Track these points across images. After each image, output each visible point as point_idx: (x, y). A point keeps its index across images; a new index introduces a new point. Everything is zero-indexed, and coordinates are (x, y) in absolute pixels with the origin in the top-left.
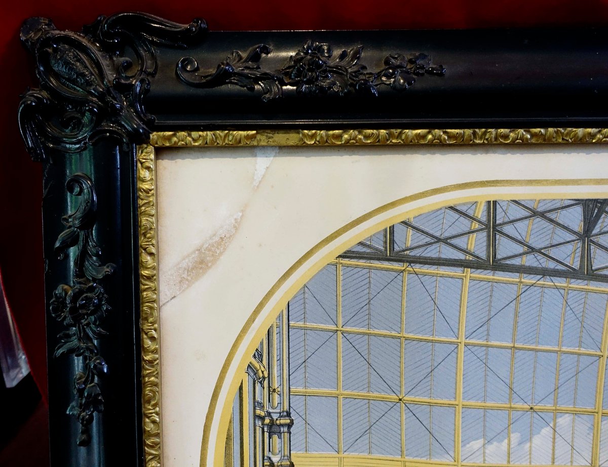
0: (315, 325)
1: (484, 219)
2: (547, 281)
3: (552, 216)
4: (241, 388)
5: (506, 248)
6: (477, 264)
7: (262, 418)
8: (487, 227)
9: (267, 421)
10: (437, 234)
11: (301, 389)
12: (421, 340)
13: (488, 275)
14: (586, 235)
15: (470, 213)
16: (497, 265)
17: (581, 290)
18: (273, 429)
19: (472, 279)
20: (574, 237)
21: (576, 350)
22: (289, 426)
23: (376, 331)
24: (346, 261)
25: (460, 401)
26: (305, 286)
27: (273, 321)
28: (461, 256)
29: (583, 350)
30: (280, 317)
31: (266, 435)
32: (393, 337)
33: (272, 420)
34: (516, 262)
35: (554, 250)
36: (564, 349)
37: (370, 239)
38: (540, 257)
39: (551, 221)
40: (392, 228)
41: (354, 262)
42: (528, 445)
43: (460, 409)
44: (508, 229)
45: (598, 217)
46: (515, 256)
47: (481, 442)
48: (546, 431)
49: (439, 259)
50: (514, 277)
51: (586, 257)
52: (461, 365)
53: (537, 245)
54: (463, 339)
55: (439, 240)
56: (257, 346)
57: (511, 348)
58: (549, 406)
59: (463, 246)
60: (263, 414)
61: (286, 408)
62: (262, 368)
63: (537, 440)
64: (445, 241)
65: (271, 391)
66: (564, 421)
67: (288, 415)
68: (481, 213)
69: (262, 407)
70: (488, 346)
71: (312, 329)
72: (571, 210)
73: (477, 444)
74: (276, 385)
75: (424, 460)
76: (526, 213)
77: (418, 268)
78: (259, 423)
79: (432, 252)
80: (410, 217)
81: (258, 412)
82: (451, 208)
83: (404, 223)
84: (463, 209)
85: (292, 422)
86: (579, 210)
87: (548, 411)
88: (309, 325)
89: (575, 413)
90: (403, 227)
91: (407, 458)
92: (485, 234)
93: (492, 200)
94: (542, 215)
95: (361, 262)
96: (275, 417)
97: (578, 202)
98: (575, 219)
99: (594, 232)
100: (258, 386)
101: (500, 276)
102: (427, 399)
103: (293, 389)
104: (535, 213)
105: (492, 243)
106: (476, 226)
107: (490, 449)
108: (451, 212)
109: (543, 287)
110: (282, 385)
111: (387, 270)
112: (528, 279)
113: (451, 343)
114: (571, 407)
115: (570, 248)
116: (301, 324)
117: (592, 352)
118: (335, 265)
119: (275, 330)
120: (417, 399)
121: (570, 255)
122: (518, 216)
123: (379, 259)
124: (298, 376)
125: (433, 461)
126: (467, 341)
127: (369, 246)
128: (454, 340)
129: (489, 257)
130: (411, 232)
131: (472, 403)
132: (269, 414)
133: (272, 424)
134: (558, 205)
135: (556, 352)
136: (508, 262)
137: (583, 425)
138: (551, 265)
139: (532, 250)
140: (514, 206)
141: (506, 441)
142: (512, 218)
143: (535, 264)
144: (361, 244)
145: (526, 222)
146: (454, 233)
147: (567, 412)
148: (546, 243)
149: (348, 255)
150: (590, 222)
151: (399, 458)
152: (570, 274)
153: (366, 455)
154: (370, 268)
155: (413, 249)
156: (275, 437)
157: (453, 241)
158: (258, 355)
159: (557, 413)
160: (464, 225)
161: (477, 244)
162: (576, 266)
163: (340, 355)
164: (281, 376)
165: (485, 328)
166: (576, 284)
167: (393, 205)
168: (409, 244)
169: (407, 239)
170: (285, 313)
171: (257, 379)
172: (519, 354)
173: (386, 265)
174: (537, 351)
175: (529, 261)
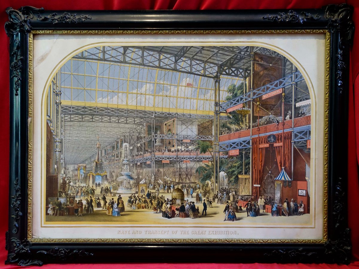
0: (67, 73)
1: (102, 50)
2: (116, 64)
3: (117, 49)
4: (50, 86)
5: (107, 56)
6: (101, 60)
7: (55, 92)
8: (103, 52)
9: (56, 93)
10: (92, 53)
11: (63, 86)
12: (89, 76)
13: (103, 62)
14: (124, 54)
15: (99, 49)
16: (105, 60)
17: (124, 66)
18: (57, 95)
19: (100, 63)
20: (122, 54)
21: (123, 79)
22: (61, 94)
23: (80, 74)
24: (73, 59)
25: (97, 89)
26: (65, 64)
27: (58, 71)
28: (97, 58)
29: (124, 79)
30: (59, 71)
31: (56, 96)
32: (83, 75)
33: (57, 93)
34: (109, 59)
35: (117, 57)
36: (120, 79)
37: (78, 54)
38: (114, 58)
39: (117, 51)
40: (83, 52)
41: (75, 59)
42: (112, 99)
43: (97, 91)
44: (107, 52)
45: (127, 50)
46: (109, 58)
47: (102, 98)
48: (116, 97)
49: (93, 58)
50: (109, 63)
51: (124, 58)
52: (97, 81)
53: (114, 56)
54: (98, 76)
55: (92, 54)
56: (54, 77)
57: (108, 78)
58: (117, 91)
59: (98, 56)
60: (55, 91)
61: (60, 90)
62: (55, 81)
63: (114, 98)
64: (94, 55)
65: (57, 86)
66: (120, 94)
67: (60, 92)
68: (102, 49)
69: (55, 90)
70: (103, 77)
71: (66, 74)
72: (120, 48)
73: (101, 99)
74: (58, 85)
75: (89, 102)
76: (111, 49)
77: (88, 60)
78: (54, 93)
79: (91, 57)
80: (86, 49)
81: (54, 91)
82: (95, 48)
83: (85, 51)
84: (98, 48)
85: (61, 93)
86: (123, 48)
87: (117, 92)
88: (65, 73)
89: (123, 93)
90: (85, 52)
91: (86, 102)
92: (102, 53)
93: (104, 46)
94: (115, 49)
95: (77, 59)
96: (58, 92)
97: (122, 47)
98: (122, 50)
99: (126, 53)
100: (54, 85)
101: (106, 62)
102: (90, 89)
103: (62, 86)
104: (113, 49)
105: (104, 55)
106: (100, 51)
107: (104, 100)
108: (96, 49)
109: (115, 65)
110: (59, 85)
111: (82, 61)
112: (112, 63)
113: (95, 77)
114: (122, 91)
115: (121, 56)
116: (63, 72)
117: (126, 79)
118: (71, 60)
119: (58, 74)
120: (88, 89)
121: (121, 58)
122: (110, 50)
123: (80, 59)
124: (63, 83)
125: (91, 102)
126: (99, 76)
127: (78, 56)
128: (96, 76)
129: (103, 58)
130: (86, 52)
131: (99, 90)
132: (56, 91)
133: (57, 94)
134: (118, 47)
135: (118, 79)
136: (107, 59)
137: (124, 95)
138: (117, 60)
139: (113, 57)
140: (109, 47)
141: (107, 98)
142: (108, 50)
143: (113, 60)
144: (76, 55)
145: (111, 51)
146: (96, 53)
147: (121, 92)
148: (115, 56)
149: (73, 57)
150: (125, 51)
151: (84, 102)
152: (121, 62)
153: (77, 101)
154: (78, 60)
155: (87, 56)
156: (58, 96)
157: (96, 55)
158: (54, 79)
159: (119, 93)
160: (98, 51)
161: (101, 55)
162: (122, 60)
163: (72, 79)
164: (59, 83)
165: (103, 73)
166: (122, 64)
167: (83, 47)
168: (86, 55)
169: (86, 54)
170: (60, 70)
171: (54, 84)
172: (110, 79)
173: (82, 60)
174: (114, 79)
175: (112, 59)
